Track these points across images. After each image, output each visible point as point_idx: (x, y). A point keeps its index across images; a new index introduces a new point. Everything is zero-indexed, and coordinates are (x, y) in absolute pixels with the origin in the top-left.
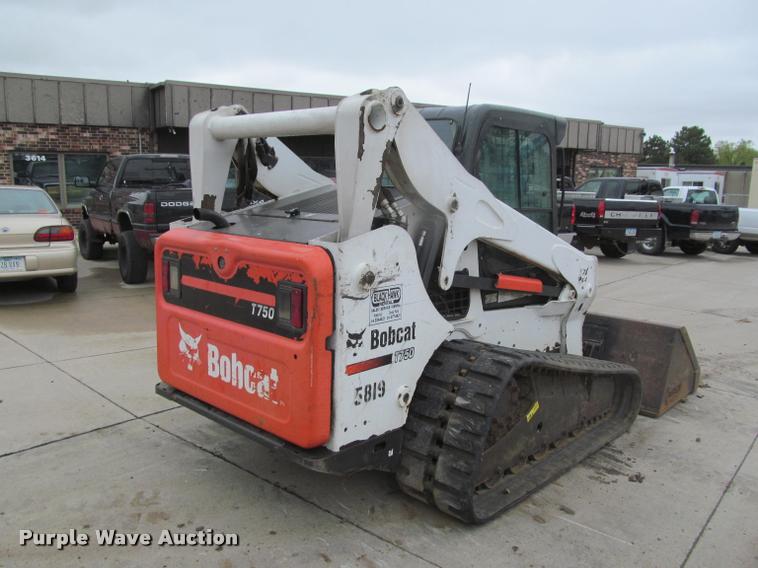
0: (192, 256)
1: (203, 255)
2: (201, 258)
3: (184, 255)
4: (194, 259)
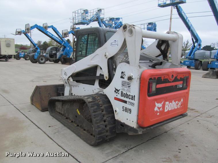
0: (161, 77)
1: (164, 76)
2: (164, 77)
3: (158, 78)
4: (162, 78)
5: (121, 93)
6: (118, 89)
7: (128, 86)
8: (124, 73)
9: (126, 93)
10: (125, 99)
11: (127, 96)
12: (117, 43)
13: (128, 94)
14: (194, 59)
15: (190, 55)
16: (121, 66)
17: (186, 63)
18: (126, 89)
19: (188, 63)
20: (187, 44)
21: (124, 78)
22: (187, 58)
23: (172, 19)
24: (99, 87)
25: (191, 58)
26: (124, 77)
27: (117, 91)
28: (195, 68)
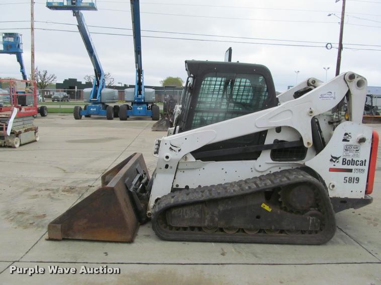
5: (343, 160)
6: (338, 157)
7: (355, 150)
8: (350, 135)
9: (352, 159)
10: (350, 167)
11: (353, 162)
12: (333, 95)
13: (355, 159)
14: (101, 103)
15: (95, 96)
16: (345, 126)
17: (92, 109)
18: (351, 154)
19: (95, 109)
20: (44, 76)
21: (348, 141)
22: (91, 101)
23: (35, 30)
24: (271, 161)
25: (97, 101)
26: (348, 139)
27: (334, 159)
28: (107, 117)
